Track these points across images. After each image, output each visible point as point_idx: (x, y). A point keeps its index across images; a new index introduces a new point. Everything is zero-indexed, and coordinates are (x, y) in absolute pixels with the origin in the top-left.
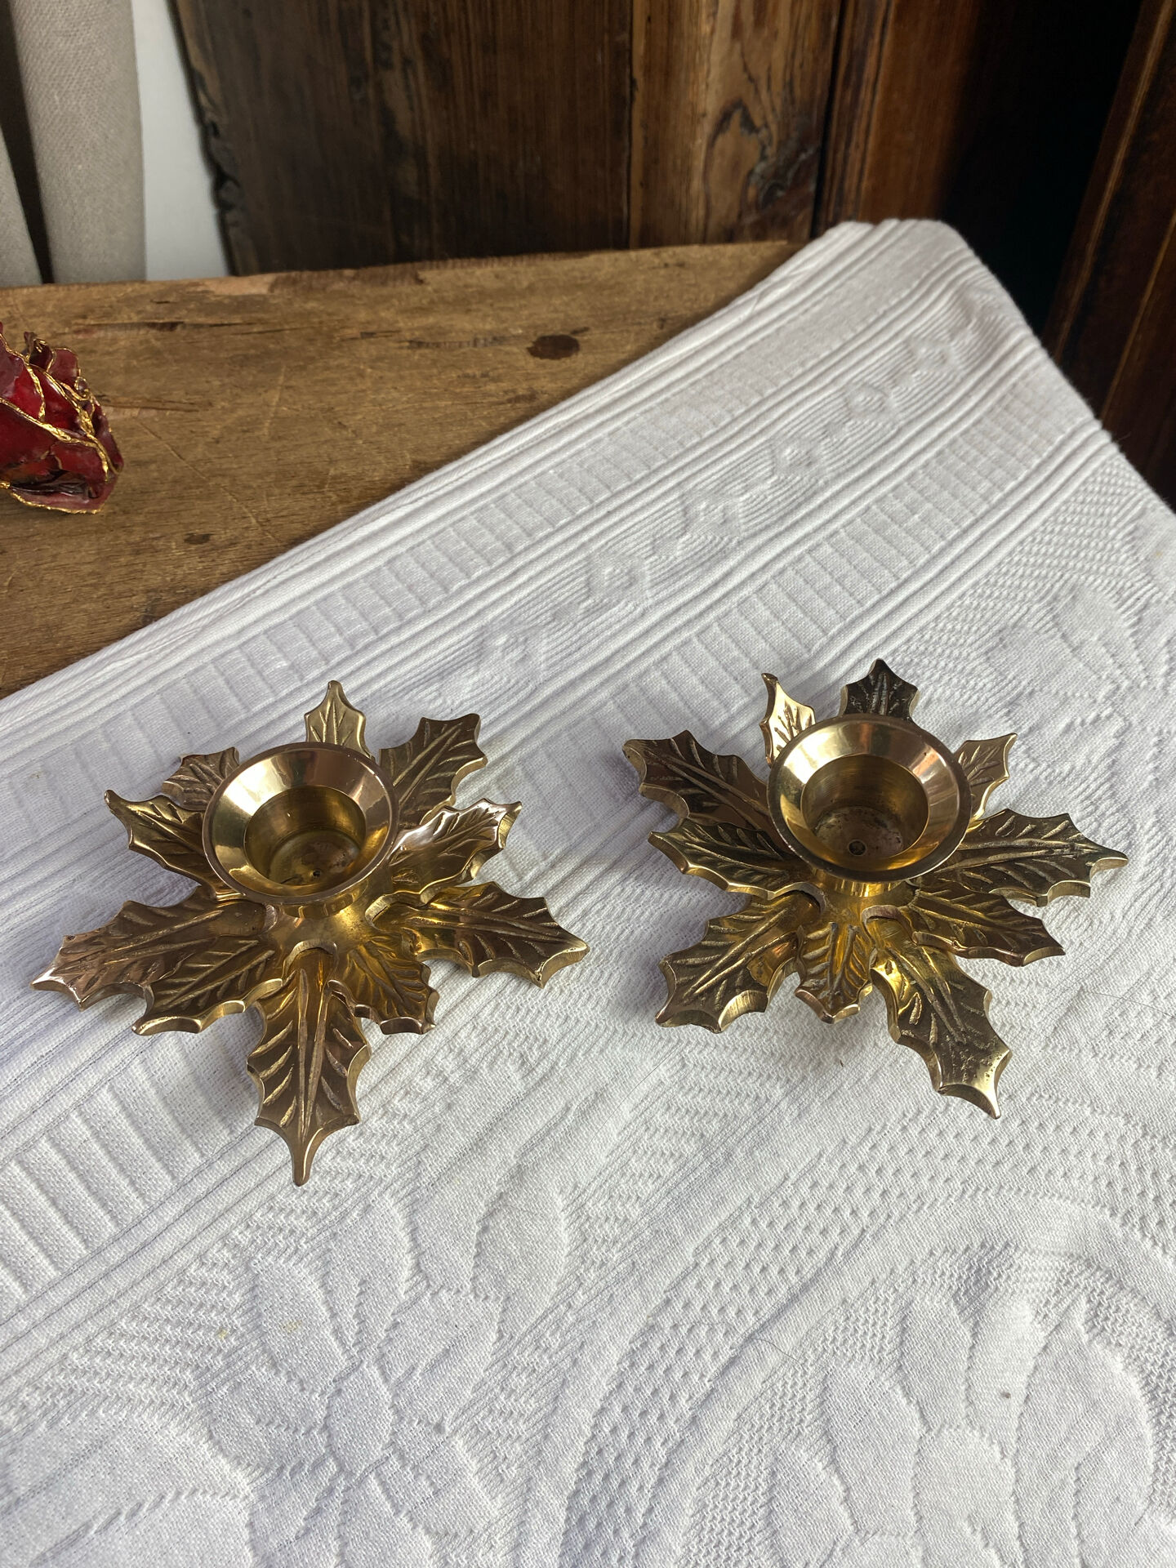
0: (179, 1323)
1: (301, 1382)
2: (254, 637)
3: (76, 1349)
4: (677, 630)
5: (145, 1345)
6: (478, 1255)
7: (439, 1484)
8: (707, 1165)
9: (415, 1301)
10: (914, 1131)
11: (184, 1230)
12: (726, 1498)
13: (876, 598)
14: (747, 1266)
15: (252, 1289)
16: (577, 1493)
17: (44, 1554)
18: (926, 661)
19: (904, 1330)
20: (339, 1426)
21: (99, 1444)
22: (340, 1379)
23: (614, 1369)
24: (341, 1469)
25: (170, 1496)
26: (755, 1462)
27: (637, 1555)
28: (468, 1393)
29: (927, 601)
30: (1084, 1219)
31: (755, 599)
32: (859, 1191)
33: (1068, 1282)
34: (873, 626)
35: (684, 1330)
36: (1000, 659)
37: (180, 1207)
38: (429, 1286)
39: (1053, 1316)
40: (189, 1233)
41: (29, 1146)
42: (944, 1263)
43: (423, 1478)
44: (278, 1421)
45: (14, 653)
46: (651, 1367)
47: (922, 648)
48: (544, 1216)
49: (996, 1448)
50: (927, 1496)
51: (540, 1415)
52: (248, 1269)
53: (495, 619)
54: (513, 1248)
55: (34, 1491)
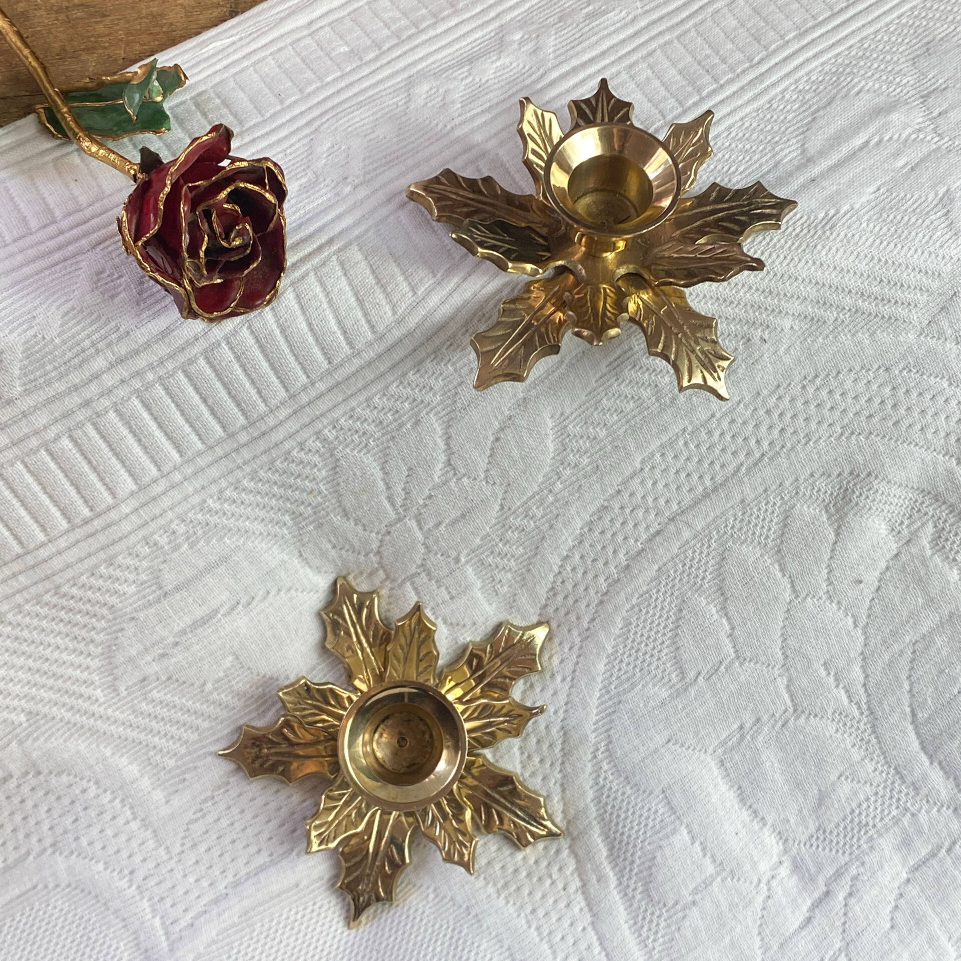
0: (283, 485)
1: (364, 526)
2: (321, 28)
3: (211, 496)
4: (661, 33)
5: (258, 497)
6: (491, 456)
7: (454, 593)
8: (657, 405)
9: (445, 483)
10: (811, 390)
11: (292, 426)
12: (645, 620)
13: (828, 14)
14: (677, 472)
15: (335, 468)
16: (546, 606)
17: (184, 630)
18: (862, 63)
19: (785, 526)
20: (387, 551)
21: (224, 559)
22: (391, 525)
23: (578, 532)
24: (388, 577)
25: (273, 592)
26: (668, 600)
27: (581, 648)
28: (478, 541)
29: (870, 19)
30: (935, 464)
31: (726, 10)
32: (764, 428)
33: (919, 510)
34: (822, 35)
35: (628, 511)
36: (923, 63)
37: (290, 411)
38: (455, 474)
39: (905, 532)
40: (295, 428)
41: (191, 361)
42: (821, 483)
43: (443, 589)
44: (347, 547)
45: (129, 33)
46: (602, 533)
47: (860, 54)
48: (538, 433)
49: (850, 620)
50: (792, 642)
51: (526, 557)
52: (332, 455)
53: (511, 20)
54: (516, 453)
55: (178, 589)
